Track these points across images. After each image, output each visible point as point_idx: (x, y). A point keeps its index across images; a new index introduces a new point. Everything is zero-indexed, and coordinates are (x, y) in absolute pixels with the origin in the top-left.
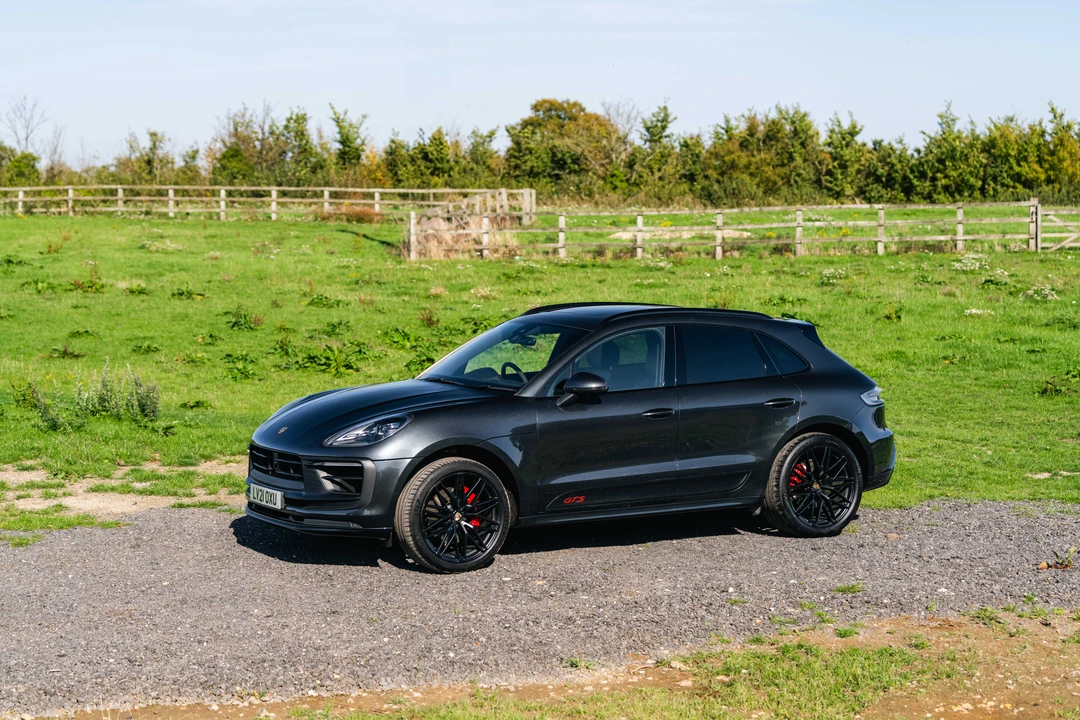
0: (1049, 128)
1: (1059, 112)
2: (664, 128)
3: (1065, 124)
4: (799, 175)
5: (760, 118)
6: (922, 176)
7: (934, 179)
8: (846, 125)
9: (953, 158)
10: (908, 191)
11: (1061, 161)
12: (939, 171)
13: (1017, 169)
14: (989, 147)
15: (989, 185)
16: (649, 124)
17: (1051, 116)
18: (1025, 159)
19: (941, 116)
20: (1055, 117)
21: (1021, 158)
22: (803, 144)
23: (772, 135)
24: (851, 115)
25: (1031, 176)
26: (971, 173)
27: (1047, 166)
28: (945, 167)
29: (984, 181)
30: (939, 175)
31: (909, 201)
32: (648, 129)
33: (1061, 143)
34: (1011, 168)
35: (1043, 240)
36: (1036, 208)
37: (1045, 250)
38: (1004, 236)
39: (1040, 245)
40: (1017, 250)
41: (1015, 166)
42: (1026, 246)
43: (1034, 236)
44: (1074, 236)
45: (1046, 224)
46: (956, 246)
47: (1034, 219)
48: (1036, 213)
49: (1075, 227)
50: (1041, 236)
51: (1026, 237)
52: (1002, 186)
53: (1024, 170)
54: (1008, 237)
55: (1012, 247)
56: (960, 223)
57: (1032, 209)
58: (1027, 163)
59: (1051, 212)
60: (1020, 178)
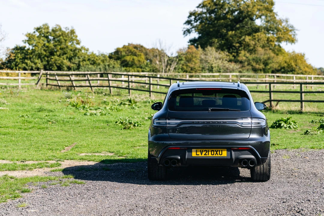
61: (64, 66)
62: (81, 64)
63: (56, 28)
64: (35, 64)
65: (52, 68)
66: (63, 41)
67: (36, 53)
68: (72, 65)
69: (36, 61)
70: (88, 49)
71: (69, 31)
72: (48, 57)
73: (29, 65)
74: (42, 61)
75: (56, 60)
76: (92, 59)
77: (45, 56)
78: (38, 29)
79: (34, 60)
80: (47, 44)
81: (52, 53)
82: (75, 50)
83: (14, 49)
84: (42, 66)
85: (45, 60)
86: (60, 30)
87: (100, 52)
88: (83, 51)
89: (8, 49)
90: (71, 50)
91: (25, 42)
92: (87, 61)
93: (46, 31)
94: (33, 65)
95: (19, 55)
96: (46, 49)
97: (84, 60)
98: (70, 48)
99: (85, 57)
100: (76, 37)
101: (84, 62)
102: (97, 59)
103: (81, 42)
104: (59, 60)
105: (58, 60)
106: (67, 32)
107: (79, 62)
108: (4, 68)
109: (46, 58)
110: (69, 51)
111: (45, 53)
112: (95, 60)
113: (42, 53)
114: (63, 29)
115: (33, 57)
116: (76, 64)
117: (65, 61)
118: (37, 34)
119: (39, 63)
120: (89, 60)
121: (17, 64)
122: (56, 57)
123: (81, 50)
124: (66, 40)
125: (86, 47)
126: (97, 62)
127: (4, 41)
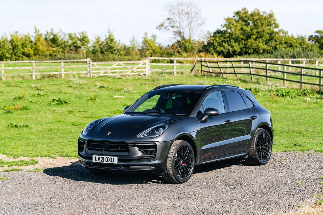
0: (34, 35)
1: (38, 29)
11: (38, 47)
14: (12, 42)
17: (35, 31)
18: (26, 46)
20: (36, 31)
21: (24, 46)
25: (28, 53)
27: (33, 49)
33: (39, 40)
34: (20, 50)
35: (93, 73)
36: (90, 62)
37: (93, 77)
38: (78, 72)
39: (91, 75)
40: (84, 77)
41: (22, 49)
42: (86, 76)
43: (89, 72)
44: (103, 71)
45: (93, 67)
46: (61, 76)
47: (89, 66)
48: (90, 64)
49: (103, 68)
50: (92, 72)
51: (86, 72)
52: (18, 56)
53: (26, 50)
54: (80, 72)
55: (81, 76)
56: (63, 67)
57: (88, 62)
58: (26, 48)
59: (95, 63)
60: (23, 54)
61: (260, 49)
62: (278, 46)
63: (255, 12)
64: (232, 47)
65: (249, 50)
66: (260, 24)
67: (234, 36)
68: (269, 48)
69: (233, 44)
70: (287, 32)
71: (267, 14)
72: (245, 40)
73: (225, 48)
74: (239, 44)
75: (252, 43)
76: (290, 42)
77: (242, 39)
78: (238, 13)
79: (231, 43)
80: (245, 28)
81: (249, 37)
82: (271, 34)
83: (215, 33)
84: (239, 49)
85: (242, 43)
86: (258, 14)
87: (299, 35)
88: (281, 34)
89: (209, 33)
90: (268, 33)
91: (223, 26)
92: (283, 44)
93: (245, 15)
94: (230, 48)
95: (218, 39)
96: (244, 32)
97: (281, 43)
98: (267, 31)
99: (282, 40)
100: (275, 20)
101: (281, 45)
102: (294, 42)
103: (279, 25)
104: (255, 44)
105: (253, 43)
106: (264, 16)
107: (276, 44)
108: (204, 51)
109: (243, 42)
110: (265, 34)
111: (242, 37)
112: (292, 42)
113: (239, 36)
114: (261, 14)
115: (230, 40)
116: (273, 47)
117: (261, 44)
118: (237, 18)
119: (236, 47)
120: (286, 43)
121: (215, 47)
122: (253, 41)
123: (278, 33)
124: (262, 24)
125: (285, 31)
126: (294, 45)
127: (203, 25)
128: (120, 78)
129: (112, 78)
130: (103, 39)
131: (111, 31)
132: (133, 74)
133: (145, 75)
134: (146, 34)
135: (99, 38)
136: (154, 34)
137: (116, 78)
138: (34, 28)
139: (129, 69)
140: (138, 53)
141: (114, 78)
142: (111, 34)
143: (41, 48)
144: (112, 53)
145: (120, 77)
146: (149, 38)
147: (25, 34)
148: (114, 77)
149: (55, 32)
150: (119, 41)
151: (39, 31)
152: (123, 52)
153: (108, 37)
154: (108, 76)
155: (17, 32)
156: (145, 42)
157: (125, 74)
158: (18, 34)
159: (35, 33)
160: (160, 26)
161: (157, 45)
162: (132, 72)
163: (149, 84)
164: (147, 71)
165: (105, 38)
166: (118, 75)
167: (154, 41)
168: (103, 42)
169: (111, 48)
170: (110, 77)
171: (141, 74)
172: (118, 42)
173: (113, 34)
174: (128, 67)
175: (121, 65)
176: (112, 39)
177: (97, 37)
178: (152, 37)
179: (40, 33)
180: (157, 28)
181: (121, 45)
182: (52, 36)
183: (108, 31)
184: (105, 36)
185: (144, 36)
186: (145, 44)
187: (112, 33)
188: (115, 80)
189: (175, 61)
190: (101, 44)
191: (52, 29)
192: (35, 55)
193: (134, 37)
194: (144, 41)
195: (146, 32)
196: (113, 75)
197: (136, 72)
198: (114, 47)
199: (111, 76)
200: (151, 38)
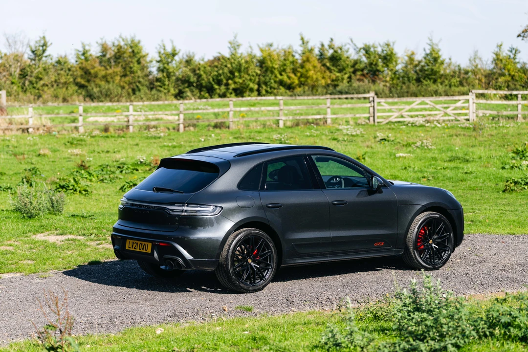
1: (306, 39)
2: (44, 51)
3: (310, 48)
4: (139, 82)
5: (110, 44)
6: (219, 83)
7: (227, 85)
8: (169, 49)
9: (239, 71)
10: (211, 91)
11: (307, 71)
12: (229, 78)
13: (280, 77)
14: (262, 63)
15: (262, 88)
16: (34, 49)
17: (301, 42)
18: (284, 70)
19: (230, 43)
20: (303, 43)
21: (282, 71)
22: (139, 62)
23: (118, 56)
24: (172, 42)
25: (289, 81)
26: (251, 80)
27: (299, 74)
28: (234, 76)
29: (259, 84)
30: (230, 82)
31: (211, 98)
32: (33, 52)
33: (308, 60)
34: (276, 76)
35: (378, 118)
36: (374, 98)
37: (379, 124)
38: (355, 115)
39: (376, 120)
40: (363, 123)
41: (278, 75)
42: (368, 121)
43: (373, 115)
44: (396, 114)
45: (379, 108)
46: (326, 122)
47: (373, 105)
48: (374, 101)
49: (397, 109)
50: (377, 114)
51: (367, 115)
52: (271, 88)
53: (285, 78)
54: (358, 116)
55: (359, 121)
56: (329, 108)
57: (371, 99)
58: (286, 73)
59: (382, 100)
60: (281, 83)
128: (422, 126)
129: (410, 125)
130: (419, 56)
131: (435, 41)
132: (446, 118)
133: (468, 120)
134: (500, 46)
135: (413, 54)
136: (515, 47)
137: (416, 126)
138: (300, 38)
139: (439, 110)
140: (483, 80)
141: (413, 125)
142: (435, 47)
143: (311, 73)
144: (435, 81)
145: (424, 123)
146: (505, 52)
147: (285, 47)
148: (412, 123)
149: (337, 44)
150: (450, 59)
151: (308, 42)
152: (455, 81)
153: (428, 52)
154: (404, 122)
155: (271, 45)
156: (497, 60)
157: (432, 118)
158: (272, 49)
159: (301, 46)
160: (523, 32)
161: (519, 66)
162: (446, 114)
163: (464, 135)
164: (471, 114)
165: (423, 55)
166: (420, 121)
167: (514, 59)
168: (420, 62)
169: (434, 72)
170: (407, 123)
171: (462, 118)
172: (447, 61)
173: (440, 47)
174: (438, 106)
175: (427, 104)
176: (437, 56)
177: (410, 53)
178: (511, 51)
179: (310, 46)
180: (519, 36)
181: (452, 67)
182: (331, 52)
183: (429, 42)
184: (425, 50)
185: (497, 50)
186: (496, 64)
187: (437, 45)
188: (415, 128)
189: (520, 96)
190: (416, 66)
191: (332, 39)
192: (301, 84)
193: (476, 52)
194: (495, 60)
195: (500, 44)
196: (411, 120)
197: (452, 115)
198: (439, 72)
199: (409, 123)
200: (509, 53)
